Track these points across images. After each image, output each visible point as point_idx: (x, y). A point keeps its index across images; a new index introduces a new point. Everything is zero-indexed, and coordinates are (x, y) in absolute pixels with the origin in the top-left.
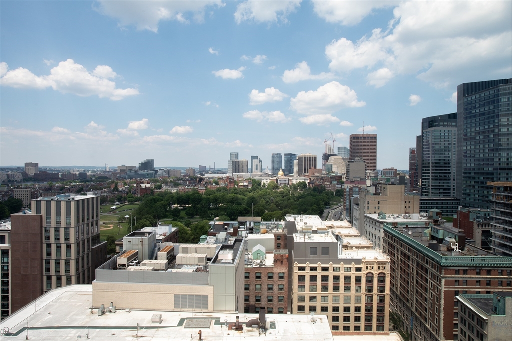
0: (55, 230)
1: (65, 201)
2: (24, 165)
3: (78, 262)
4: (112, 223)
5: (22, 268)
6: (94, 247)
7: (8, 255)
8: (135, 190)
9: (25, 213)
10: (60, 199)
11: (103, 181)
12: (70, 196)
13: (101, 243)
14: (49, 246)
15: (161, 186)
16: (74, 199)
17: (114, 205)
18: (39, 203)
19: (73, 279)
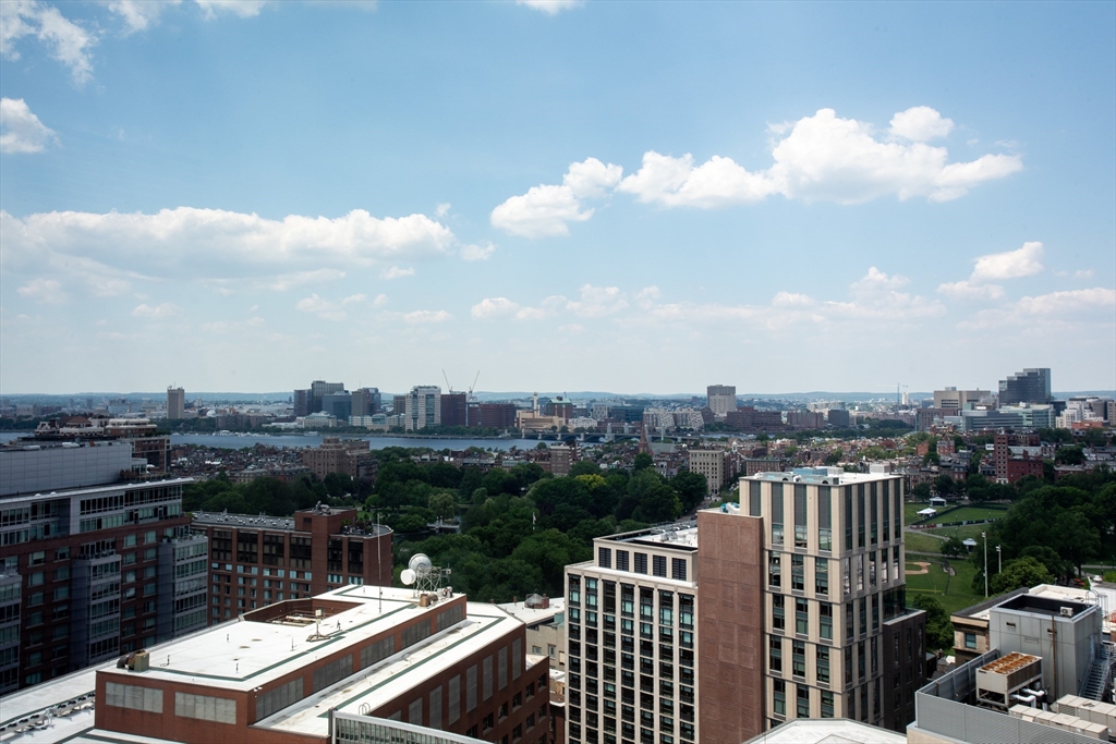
0: (793, 561)
1: (815, 485)
2: (703, 393)
3: (848, 658)
4: (925, 559)
5: (720, 647)
6: (889, 623)
7: (692, 609)
8: (992, 464)
9: (725, 511)
10: (803, 481)
11: (892, 435)
12: (825, 472)
13: (907, 612)
14: (779, 600)
15: (1081, 454)
16: (836, 480)
17: (927, 505)
18: (755, 485)
19: (838, 702)
